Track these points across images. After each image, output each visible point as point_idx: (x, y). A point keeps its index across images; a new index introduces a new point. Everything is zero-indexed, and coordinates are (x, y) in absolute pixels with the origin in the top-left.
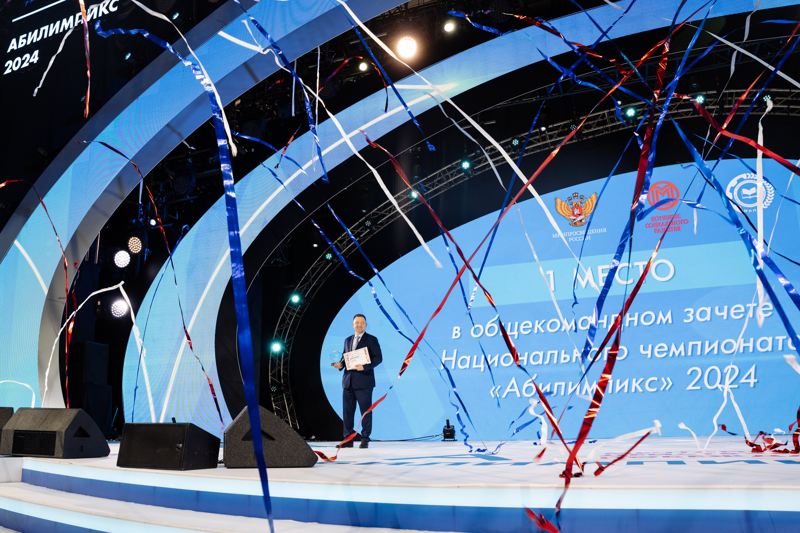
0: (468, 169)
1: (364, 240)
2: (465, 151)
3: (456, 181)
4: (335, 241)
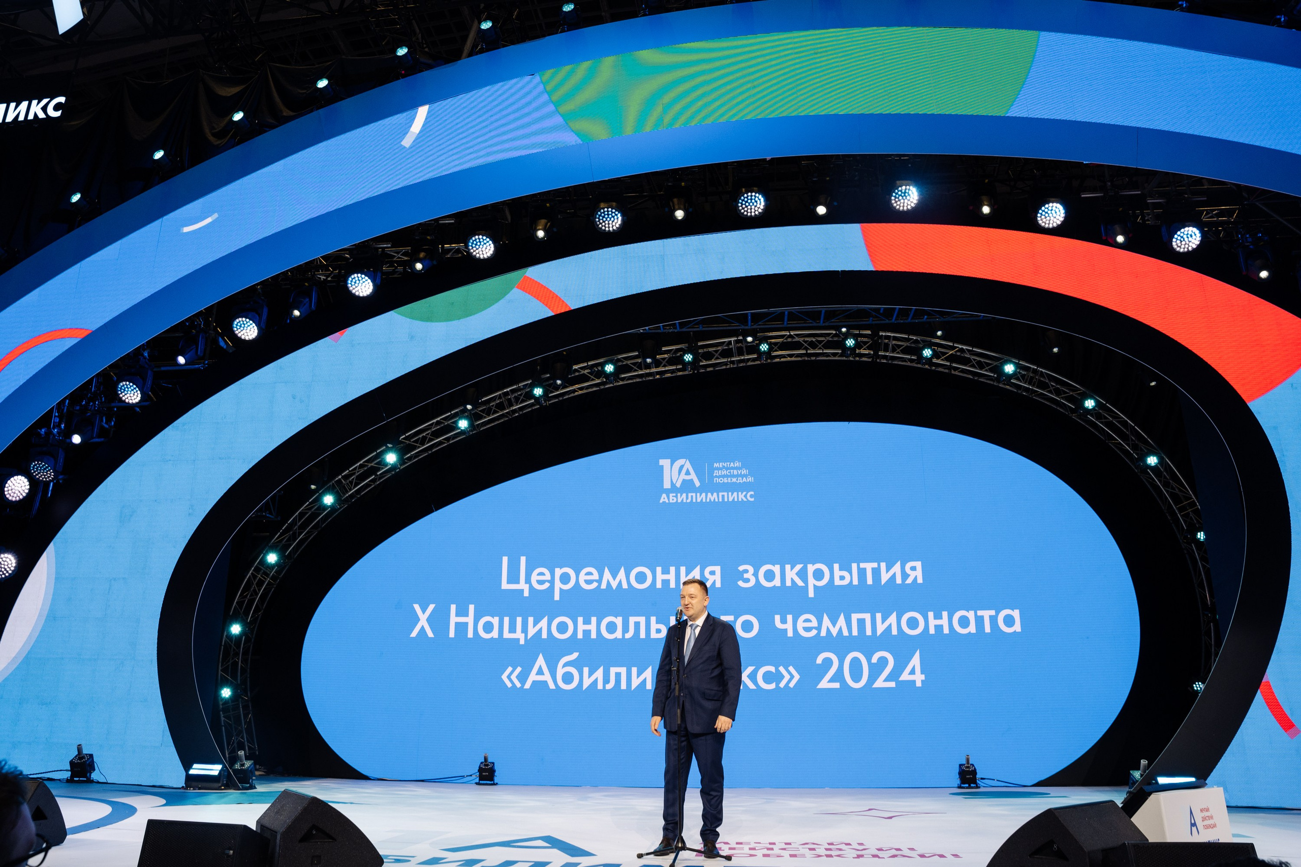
0: (540, 396)
1: (380, 478)
2: (539, 367)
3: (521, 409)
4: (338, 475)
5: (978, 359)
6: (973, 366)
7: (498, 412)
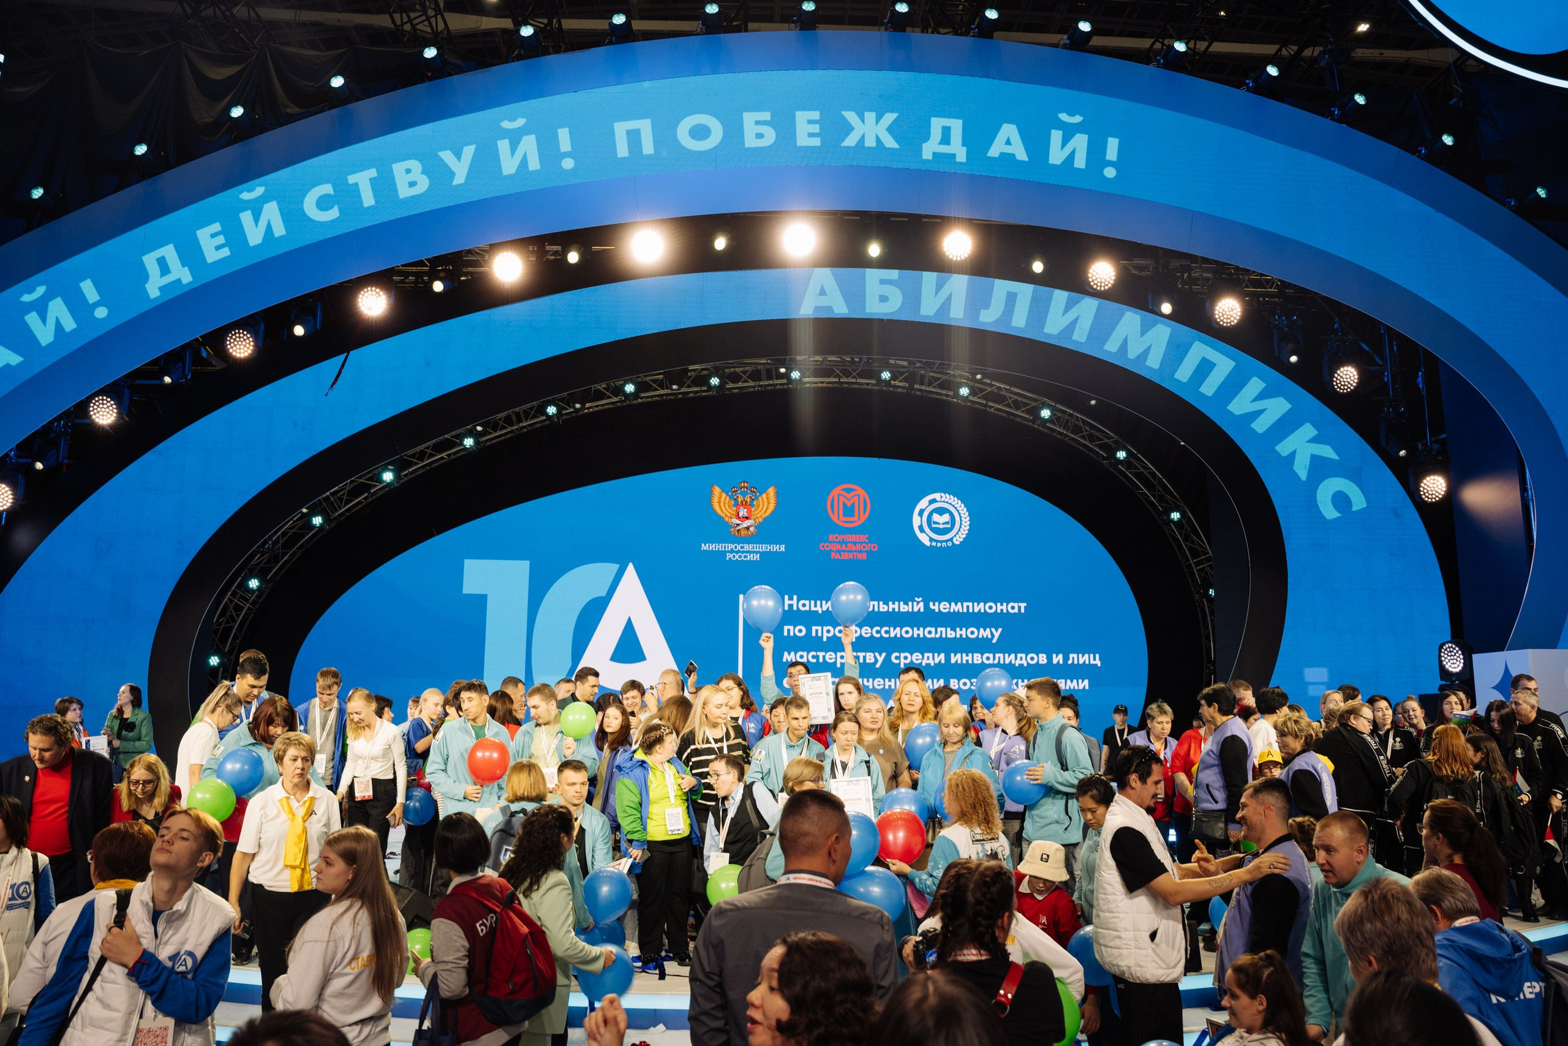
3: (531, 426)
5: (1015, 397)
6: (1008, 406)
7: (506, 428)
